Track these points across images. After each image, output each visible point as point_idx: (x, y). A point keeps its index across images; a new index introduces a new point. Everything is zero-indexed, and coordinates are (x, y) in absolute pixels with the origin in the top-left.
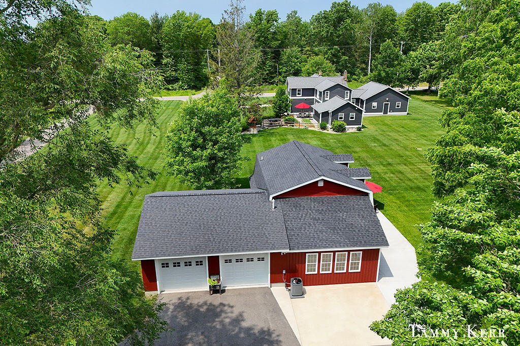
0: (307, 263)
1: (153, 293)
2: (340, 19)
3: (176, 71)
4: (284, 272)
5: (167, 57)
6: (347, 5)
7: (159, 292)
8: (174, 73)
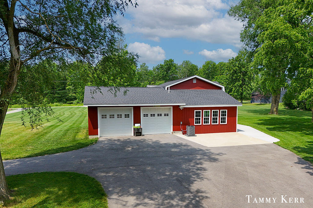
0: (195, 117)
1: (95, 137)
2: (169, 69)
3: (75, 93)
4: (181, 123)
5: (69, 86)
6: (171, 61)
7: (99, 136)
8: (74, 94)
